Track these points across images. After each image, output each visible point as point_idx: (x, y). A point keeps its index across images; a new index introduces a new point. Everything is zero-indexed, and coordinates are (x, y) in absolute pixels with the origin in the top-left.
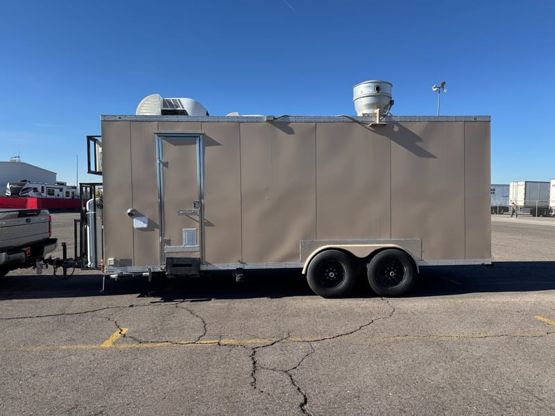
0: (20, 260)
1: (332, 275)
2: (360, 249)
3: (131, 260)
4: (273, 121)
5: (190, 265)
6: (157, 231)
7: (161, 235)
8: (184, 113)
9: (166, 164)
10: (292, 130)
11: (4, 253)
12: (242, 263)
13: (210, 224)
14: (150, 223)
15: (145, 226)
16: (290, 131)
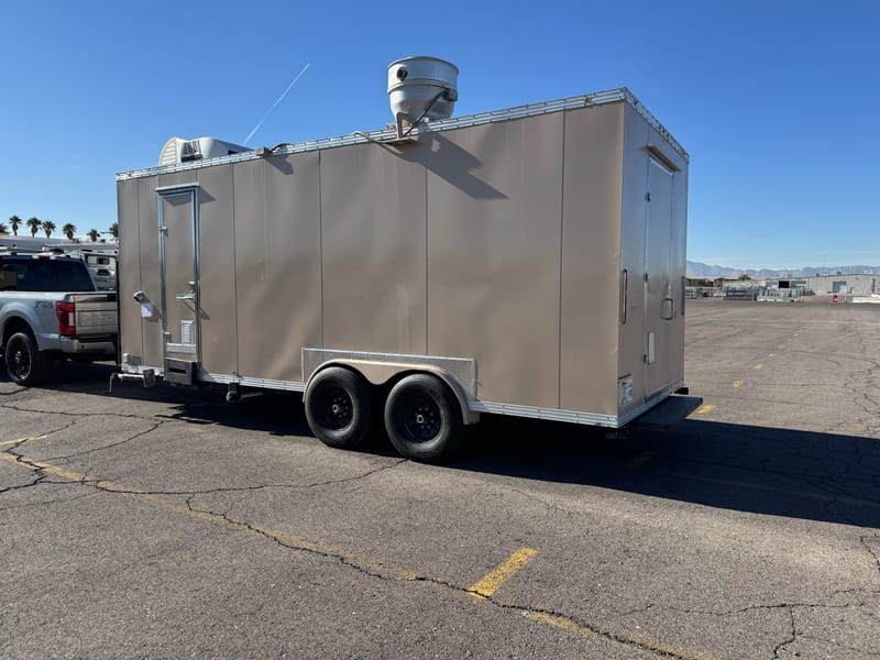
0: (104, 350)
1: (336, 409)
2: (376, 368)
3: (140, 358)
4: (267, 154)
5: (184, 372)
6: (160, 321)
7: (165, 328)
8: (200, 158)
9: (166, 232)
10: (290, 166)
11: (76, 341)
12: (238, 376)
13: (206, 317)
14: (155, 311)
15: (150, 314)
16: (287, 169)
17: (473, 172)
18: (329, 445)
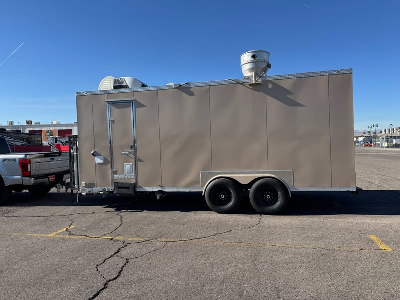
0: (44, 183)
1: (223, 197)
2: (244, 178)
3: (94, 184)
4: (179, 88)
5: (128, 188)
6: (110, 165)
7: (112, 168)
9: (113, 122)
10: (193, 92)
11: (33, 179)
12: (162, 187)
13: (141, 161)
14: (105, 160)
15: (102, 162)
16: (192, 94)
17: (289, 96)
18: (219, 213)
